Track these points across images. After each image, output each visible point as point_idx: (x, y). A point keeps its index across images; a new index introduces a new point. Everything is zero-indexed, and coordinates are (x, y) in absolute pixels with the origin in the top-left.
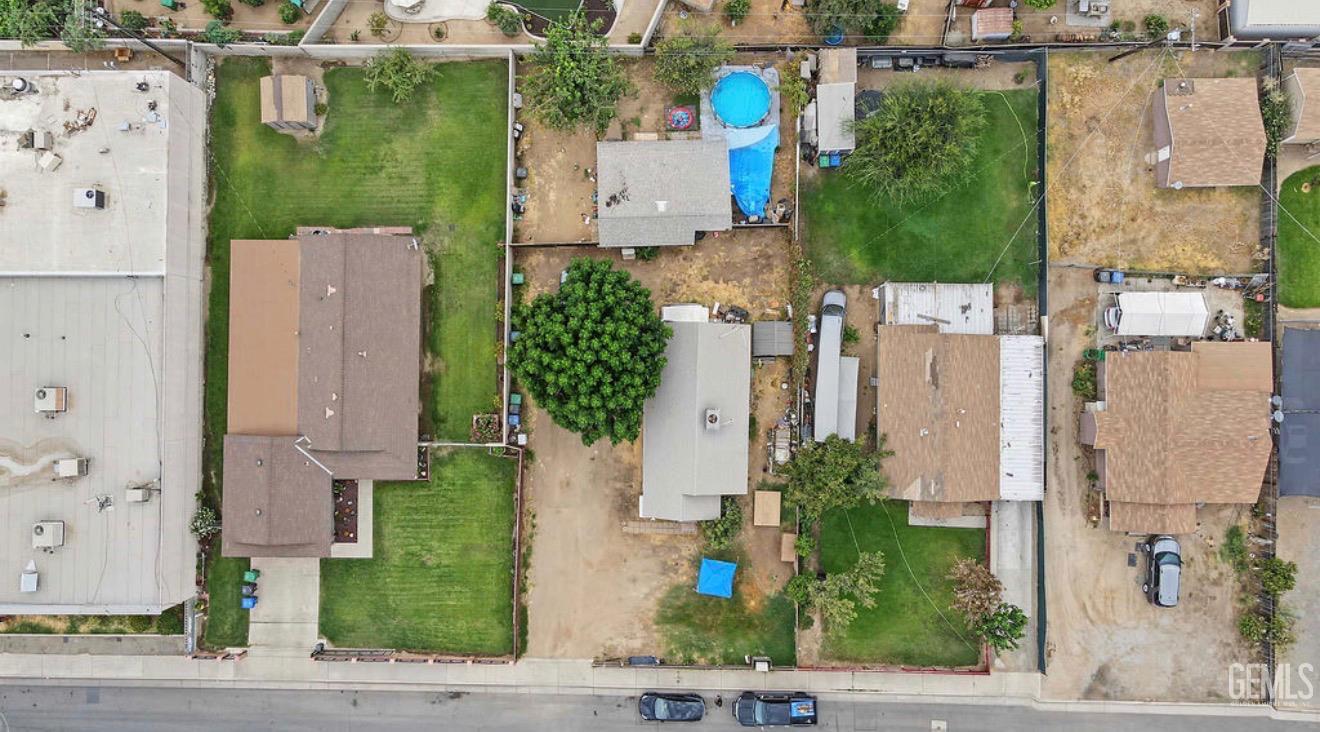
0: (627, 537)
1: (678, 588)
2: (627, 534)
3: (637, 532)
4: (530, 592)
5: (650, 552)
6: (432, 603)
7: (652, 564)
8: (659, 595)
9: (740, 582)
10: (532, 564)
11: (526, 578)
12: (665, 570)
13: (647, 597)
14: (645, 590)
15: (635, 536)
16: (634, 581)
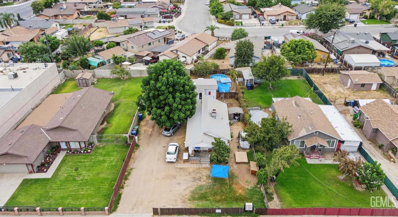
0: (177, 169)
1: (201, 186)
2: (177, 168)
3: (181, 167)
4: (125, 189)
5: (188, 174)
6: (72, 193)
7: (189, 178)
8: (191, 189)
9: (232, 184)
10: (129, 179)
11: (125, 183)
12: (194, 179)
13: (185, 190)
14: (184, 187)
15: (181, 168)
16: (179, 184)
